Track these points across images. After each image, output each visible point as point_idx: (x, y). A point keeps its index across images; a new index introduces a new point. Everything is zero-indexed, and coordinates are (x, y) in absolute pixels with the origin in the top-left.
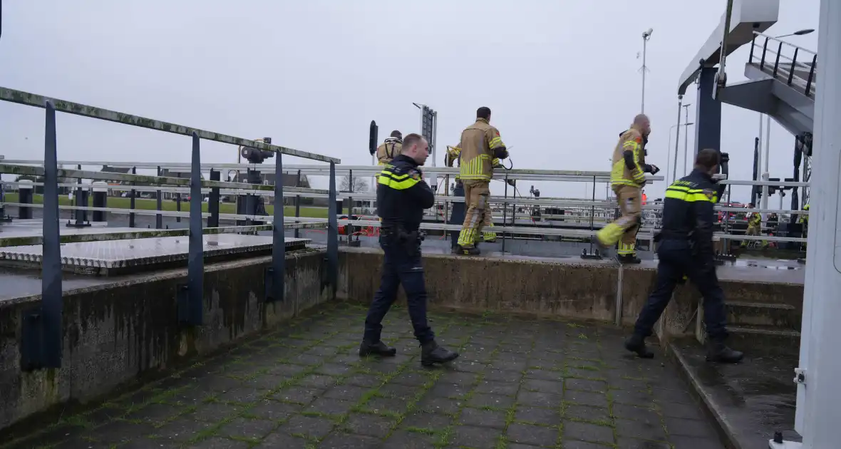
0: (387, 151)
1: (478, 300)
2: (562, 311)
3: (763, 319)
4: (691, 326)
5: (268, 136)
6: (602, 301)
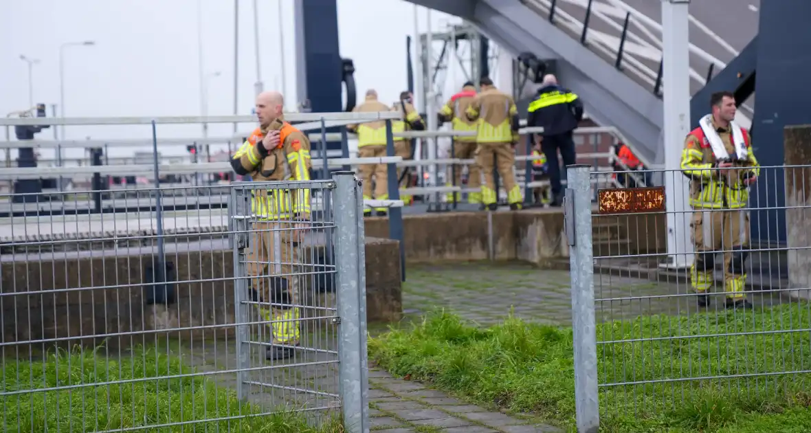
2: (448, 256)
4: (558, 249)
5: (42, 102)
6: (478, 243)
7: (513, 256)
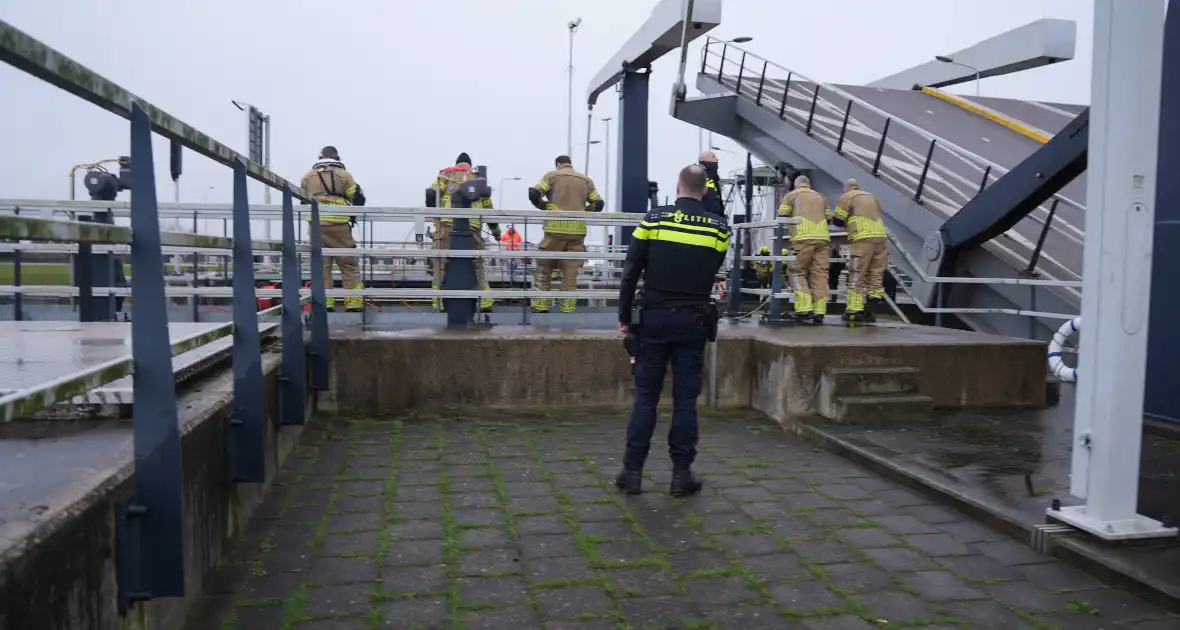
0: (325, 185)
1: (534, 395)
3: (891, 386)
4: (815, 402)
7: (745, 403)
